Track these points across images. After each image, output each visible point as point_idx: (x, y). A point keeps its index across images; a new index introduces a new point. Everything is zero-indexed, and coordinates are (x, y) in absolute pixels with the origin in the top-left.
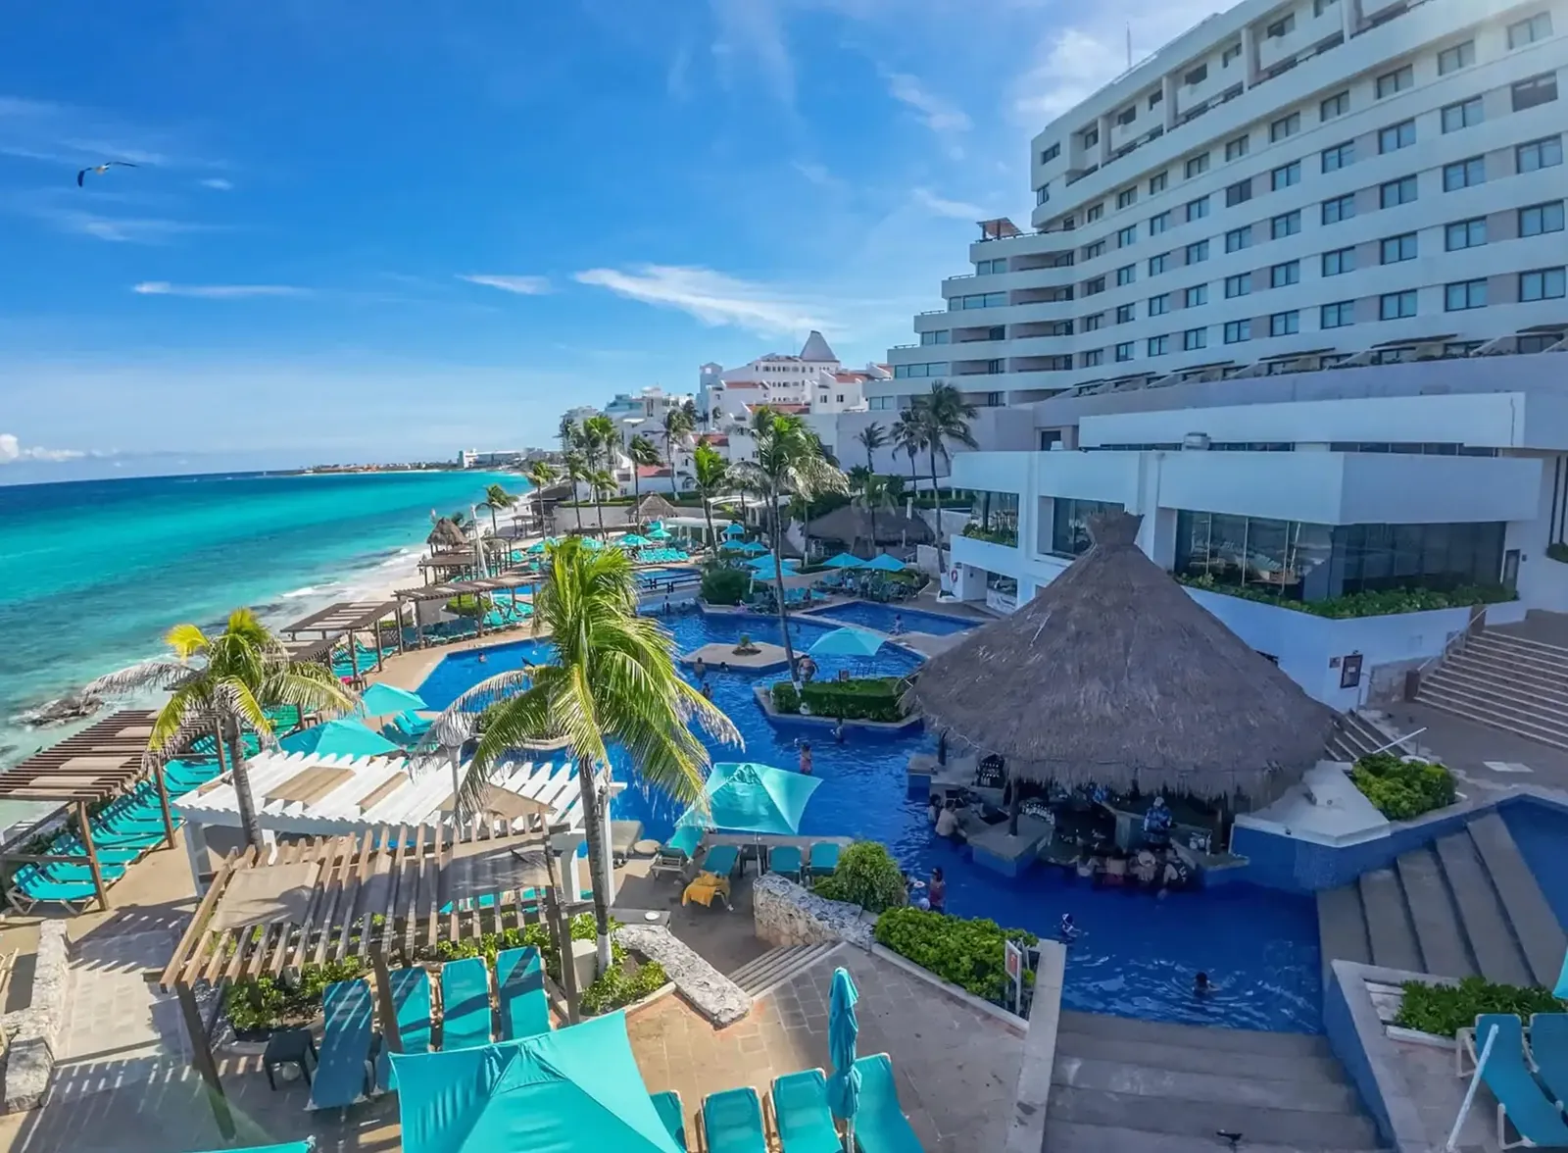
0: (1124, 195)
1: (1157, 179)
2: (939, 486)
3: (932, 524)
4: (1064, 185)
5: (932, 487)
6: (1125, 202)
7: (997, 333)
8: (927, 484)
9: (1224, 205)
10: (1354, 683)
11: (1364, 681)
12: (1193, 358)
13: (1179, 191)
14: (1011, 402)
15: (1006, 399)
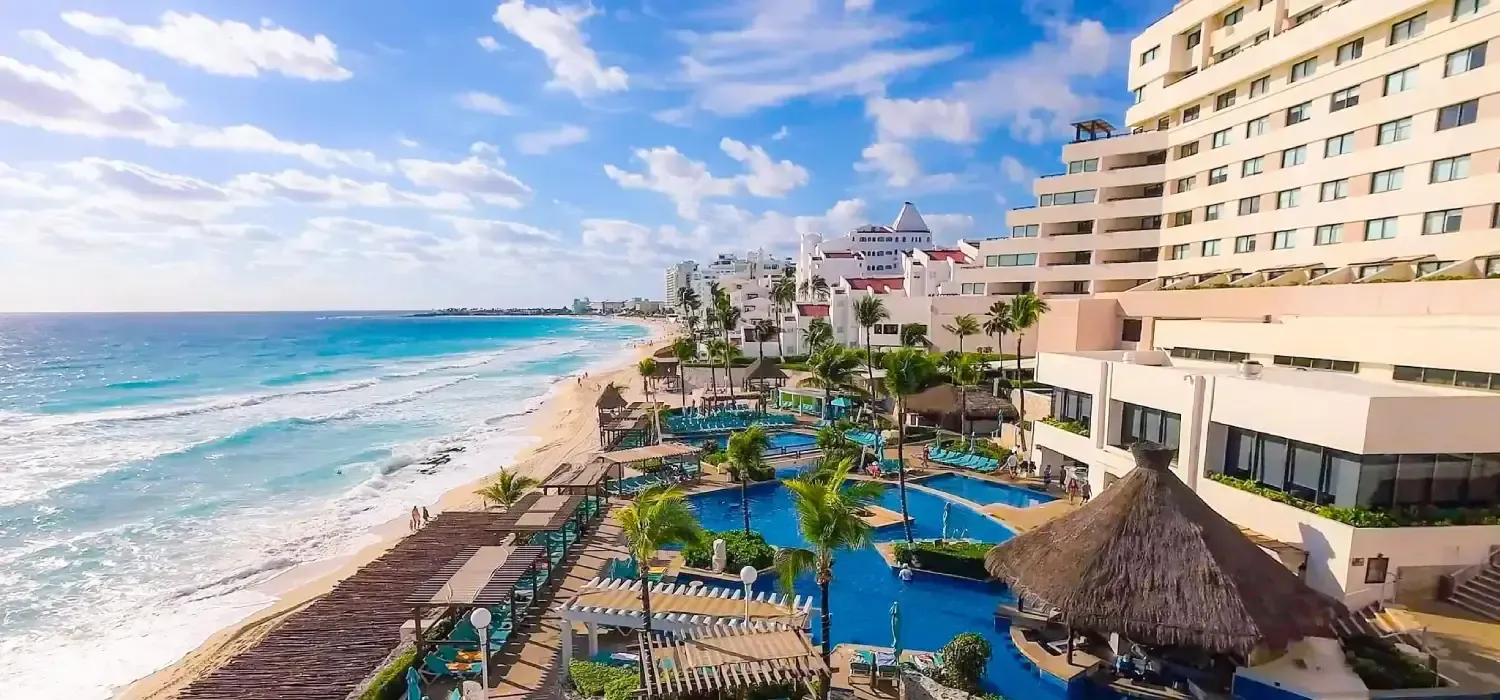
0: (1224, 99)
1: (1259, 82)
2: (1022, 367)
3: (1016, 403)
4: (1162, 85)
5: (1016, 367)
6: (1224, 104)
7: (1084, 227)
8: (1012, 365)
9: (1328, 111)
10: (1382, 581)
11: (1389, 578)
12: (1278, 259)
13: (1281, 95)
14: (1096, 291)
15: (1091, 289)
